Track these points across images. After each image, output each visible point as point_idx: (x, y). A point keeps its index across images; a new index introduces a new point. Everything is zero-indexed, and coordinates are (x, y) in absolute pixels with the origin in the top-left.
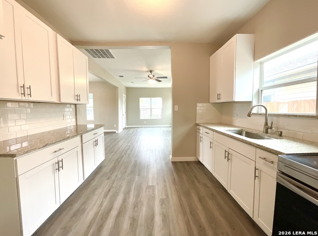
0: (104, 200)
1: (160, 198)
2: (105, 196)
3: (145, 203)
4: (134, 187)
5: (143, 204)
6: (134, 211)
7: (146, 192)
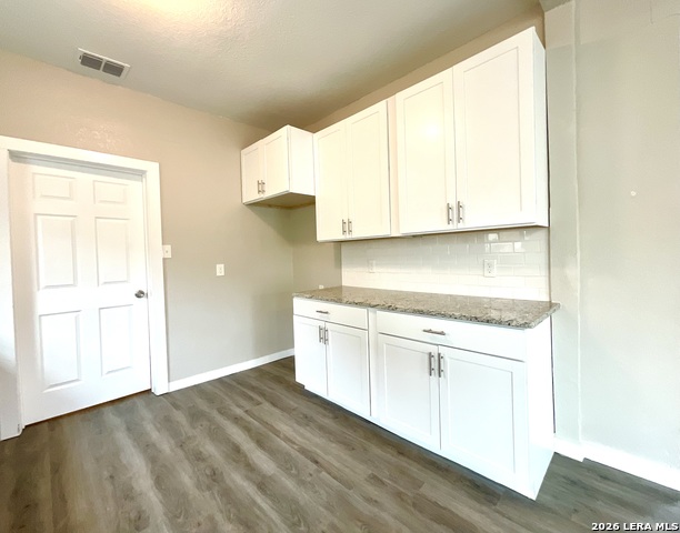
0: (295, 446)
2: (303, 451)
3: (193, 491)
5: (199, 487)
6: (211, 467)
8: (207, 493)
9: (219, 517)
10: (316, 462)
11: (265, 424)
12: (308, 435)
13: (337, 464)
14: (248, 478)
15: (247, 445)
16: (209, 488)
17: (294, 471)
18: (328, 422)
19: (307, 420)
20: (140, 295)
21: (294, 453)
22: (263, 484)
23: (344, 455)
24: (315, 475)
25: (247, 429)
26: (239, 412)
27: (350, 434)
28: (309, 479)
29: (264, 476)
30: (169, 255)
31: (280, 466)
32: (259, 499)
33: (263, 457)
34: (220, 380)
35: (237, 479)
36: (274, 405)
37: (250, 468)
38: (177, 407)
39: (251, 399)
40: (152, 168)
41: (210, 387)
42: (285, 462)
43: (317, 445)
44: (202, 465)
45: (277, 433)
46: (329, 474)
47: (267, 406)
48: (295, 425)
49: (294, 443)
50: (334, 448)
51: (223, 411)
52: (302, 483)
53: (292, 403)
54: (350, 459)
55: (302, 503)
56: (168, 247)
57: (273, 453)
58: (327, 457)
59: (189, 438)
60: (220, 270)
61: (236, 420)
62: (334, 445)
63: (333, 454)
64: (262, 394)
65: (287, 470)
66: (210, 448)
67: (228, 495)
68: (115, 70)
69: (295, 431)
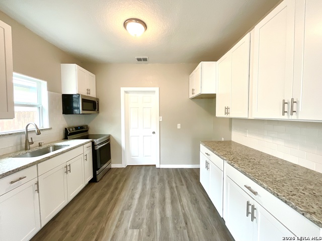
0: (183, 211)
1: (129, 211)
2: (185, 215)
3: (145, 207)
4: (158, 228)
5: (147, 206)
6: (154, 201)
7: (143, 219)
8: (147, 210)
9: (145, 221)
10: (186, 224)
11: (179, 195)
12: (191, 209)
13: (194, 231)
14: (160, 213)
15: (168, 201)
16: (149, 209)
17: (175, 221)
18: (204, 208)
19: (195, 202)
20: (154, 133)
21: (181, 214)
22: (163, 219)
23: (200, 229)
24: (182, 229)
25: (172, 193)
26: (174, 185)
27: (210, 220)
28: (179, 229)
29: (165, 216)
30: (161, 120)
31: (173, 215)
32: (158, 223)
33: (170, 208)
34: (176, 169)
35: (157, 211)
36: (187, 188)
37: (163, 210)
38: (158, 174)
39: (181, 181)
40: (157, 89)
41: (172, 171)
42: (176, 216)
43: (192, 216)
44: (152, 199)
45: (181, 201)
46: (188, 233)
47: (185, 187)
48: (189, 202)
49: (184, 209)
50: (198, 223)
51: (169, 183)
52: (175, 228)
53: (195, 191)
54: (201, 233)
55: (170, 237)
56: (161, 117)
57: (174, 209)
58: (192, 225)
59: (155, 187)
60: (179, 126)
61: (171, 188)
62: (199, 221)
63: (196, 225)
64: (186, 181)
65: (174, 219)
66: (157, 195)
67: (152, 214)
68: (145, 60)
69: (188, 204)
